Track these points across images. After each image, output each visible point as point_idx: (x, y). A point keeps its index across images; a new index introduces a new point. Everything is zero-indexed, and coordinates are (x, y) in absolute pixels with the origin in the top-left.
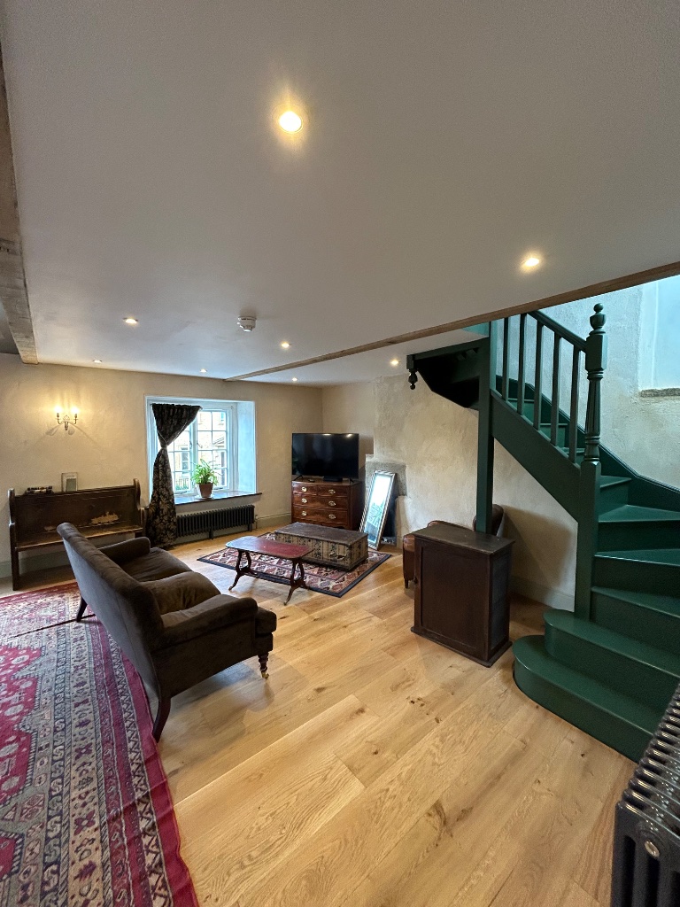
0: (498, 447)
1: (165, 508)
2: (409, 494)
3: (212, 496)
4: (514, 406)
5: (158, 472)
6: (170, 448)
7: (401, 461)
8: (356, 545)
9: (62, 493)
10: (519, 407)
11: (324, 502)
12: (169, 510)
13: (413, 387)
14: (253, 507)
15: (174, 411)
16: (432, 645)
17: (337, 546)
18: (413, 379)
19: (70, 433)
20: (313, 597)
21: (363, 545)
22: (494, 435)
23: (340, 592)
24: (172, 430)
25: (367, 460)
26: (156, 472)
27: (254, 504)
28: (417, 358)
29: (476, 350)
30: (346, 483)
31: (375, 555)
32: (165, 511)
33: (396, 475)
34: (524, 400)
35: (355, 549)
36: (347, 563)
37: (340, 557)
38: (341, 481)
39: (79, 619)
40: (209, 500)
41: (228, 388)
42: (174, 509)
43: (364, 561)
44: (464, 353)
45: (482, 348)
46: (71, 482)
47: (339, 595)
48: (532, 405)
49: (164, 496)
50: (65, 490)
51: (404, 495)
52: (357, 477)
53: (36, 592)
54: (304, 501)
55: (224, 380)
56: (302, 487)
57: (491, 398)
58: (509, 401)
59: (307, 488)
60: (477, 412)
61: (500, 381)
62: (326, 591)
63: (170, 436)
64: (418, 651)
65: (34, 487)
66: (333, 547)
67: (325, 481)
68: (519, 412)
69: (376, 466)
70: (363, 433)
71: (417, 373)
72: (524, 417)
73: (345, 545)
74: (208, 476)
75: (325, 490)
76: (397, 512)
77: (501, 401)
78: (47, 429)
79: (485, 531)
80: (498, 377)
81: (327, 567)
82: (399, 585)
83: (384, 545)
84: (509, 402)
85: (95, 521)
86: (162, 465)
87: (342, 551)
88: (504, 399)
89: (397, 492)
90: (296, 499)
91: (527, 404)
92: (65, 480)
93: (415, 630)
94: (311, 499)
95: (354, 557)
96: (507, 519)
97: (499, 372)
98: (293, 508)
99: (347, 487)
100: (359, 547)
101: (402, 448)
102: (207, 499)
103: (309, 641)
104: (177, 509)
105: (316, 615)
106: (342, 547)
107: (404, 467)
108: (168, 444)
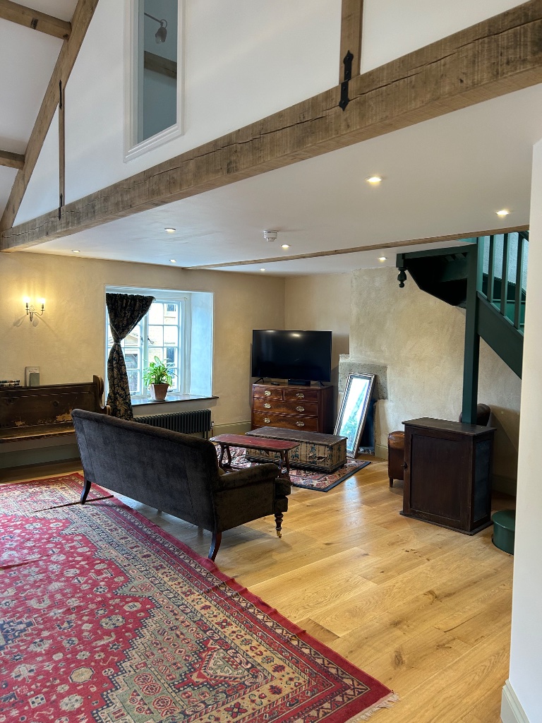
0: (483, 344)
1: (122, 408)
2: (390, 397)
3: (167, 398)
4: (497, 307)
5: (113, 370)
6: (122, 343)
7: (382, 362)
8: (336, 447)
9: (26, 388)
10: (502, 307)
11: (291, 407)
12: (126, 411)
13: (402, 285)
14: (209, 413)
15: (127, 302)
16: (420, 523)
17: (317, 447)
18: (402, 278)
19: (35, 325)
20: (299, 491)
21: (342, 448)
22: (480, 332)
23: (325, 489)
24: (125, 322)
25: (341, 361)
26: (111, 369)
27: (210, 409)
28: (407, 257)
29: (465, 254)
30: (315, 385)
31: (353, 462)
32: (122, 412)
33: (376, 376)
34: (506, 300)
35: (335, 452)
36: (328, 465)
37: (320, 458)
38: (308, 384)
39: (83, 501)
40: (164, 402)
41: (187, 277)
42: (131, 410)
43: (342, 466)
44: (453, 256)
45: (471, 252)
46: (35, 376)
47: (325, 490)
48: (513, 305)
49: (120, 395)
50: (28, 385)
51: (385, 398)
52: (329, 380)
53: (20, 484)
54: (267, 406)
55: (183, 268)
56: (265, 390)
57: (478, 299)
58: (494, 302)
59: (271, 391)
60: (465, 310)
61: (486, 278)
62: (311, 488)
63: (123, 330)
64: (409, 526)
65: (4, 380)
66: (312, 448)
67: (290, 383)
68: (502, 313)
69: (351, 367)
70: (336, 330)
71: (407, 272)
72: (506, 317)
73: (325, 445)
74: (162, 375)
75: (293, 394)
76: (376, 417)
77: (486, 303)
78: (14, 320)
79: (470, 421)
80: (484, 275)
81: (305, 469)
82: (384, 485)
83: (360, 454)
84: (493, 304)
85: (59, 418)
86: (117, 361)
87: (322, 452)
88: (488, 300)
89: (376, 396)
90: (257, 405)
91: (509, 304)
92: (28, 374)
93: (404, 513)
94: (276, 405)
95: (334, 459)
96: (494, 418)
97: (485, 270)
98: (253, 414)
99: (317, 390)
100: (339, 449)
101: (384, 348)
102: (161, 401)
103: (306, 519)
104: (134, 410)
105: (307, 502)
106: (322, 447)
107: (385, 368)
108: (122, 339)
